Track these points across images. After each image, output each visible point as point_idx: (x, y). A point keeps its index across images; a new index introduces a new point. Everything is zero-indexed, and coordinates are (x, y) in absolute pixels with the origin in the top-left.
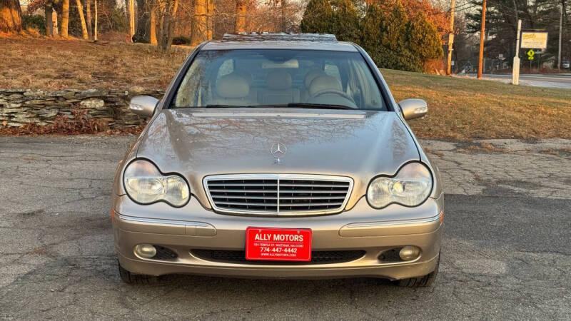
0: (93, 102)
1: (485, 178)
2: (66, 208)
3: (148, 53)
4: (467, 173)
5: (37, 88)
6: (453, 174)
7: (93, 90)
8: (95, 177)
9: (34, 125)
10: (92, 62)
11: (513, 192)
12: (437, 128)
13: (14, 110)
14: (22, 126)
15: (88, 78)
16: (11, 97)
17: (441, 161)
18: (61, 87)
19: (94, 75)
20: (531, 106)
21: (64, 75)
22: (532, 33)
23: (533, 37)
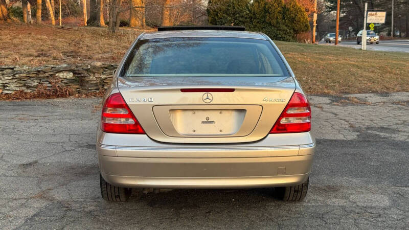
0: (65, 74)
1: (357, 126)
2: (54, 159)
3: (102, 35)
4: (343, 122)
5: (23, 64)
6: (333, 123)
7: (64, 65)
8: (72, 133)
9: (22, 92)
10: (62, 43)
11: (379, 137)
12: (315, 87)
13: (7, 81)
14: (13, 93)
15: (60, 56)
16: (5, 72)
17: (322, 112)
18: (41, 63)
19: (65, 53)
20: (380, 67)
21: (42, 54)
22: (375, 13)
23: (376, 15)
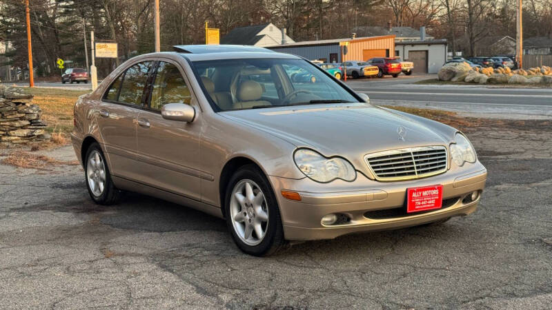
22: (104, 44)
23: (105, 47)
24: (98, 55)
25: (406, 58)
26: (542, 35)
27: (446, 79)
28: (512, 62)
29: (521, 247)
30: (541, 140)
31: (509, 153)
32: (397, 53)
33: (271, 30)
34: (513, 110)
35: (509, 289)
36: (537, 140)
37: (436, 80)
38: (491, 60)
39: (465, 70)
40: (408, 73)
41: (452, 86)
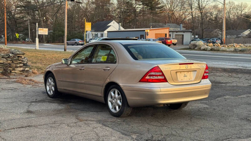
22: (42, 29)
23: (43, 30)
24: (39, 33)
25: (174, 38)
26: (233, 29)
27: (192, 48)
28: (220, 41)
29: (240, 121)
30: (238, 78)
31: (226, 83)
32: (170, 35)
33: (114, 23)
34: (224, 64)
35: (238, 136)
36: (237, 78)
37: (188, 48)
38: (211, 40)
39: (201, 44)
40: (174, 44)
41: (195, 51)
